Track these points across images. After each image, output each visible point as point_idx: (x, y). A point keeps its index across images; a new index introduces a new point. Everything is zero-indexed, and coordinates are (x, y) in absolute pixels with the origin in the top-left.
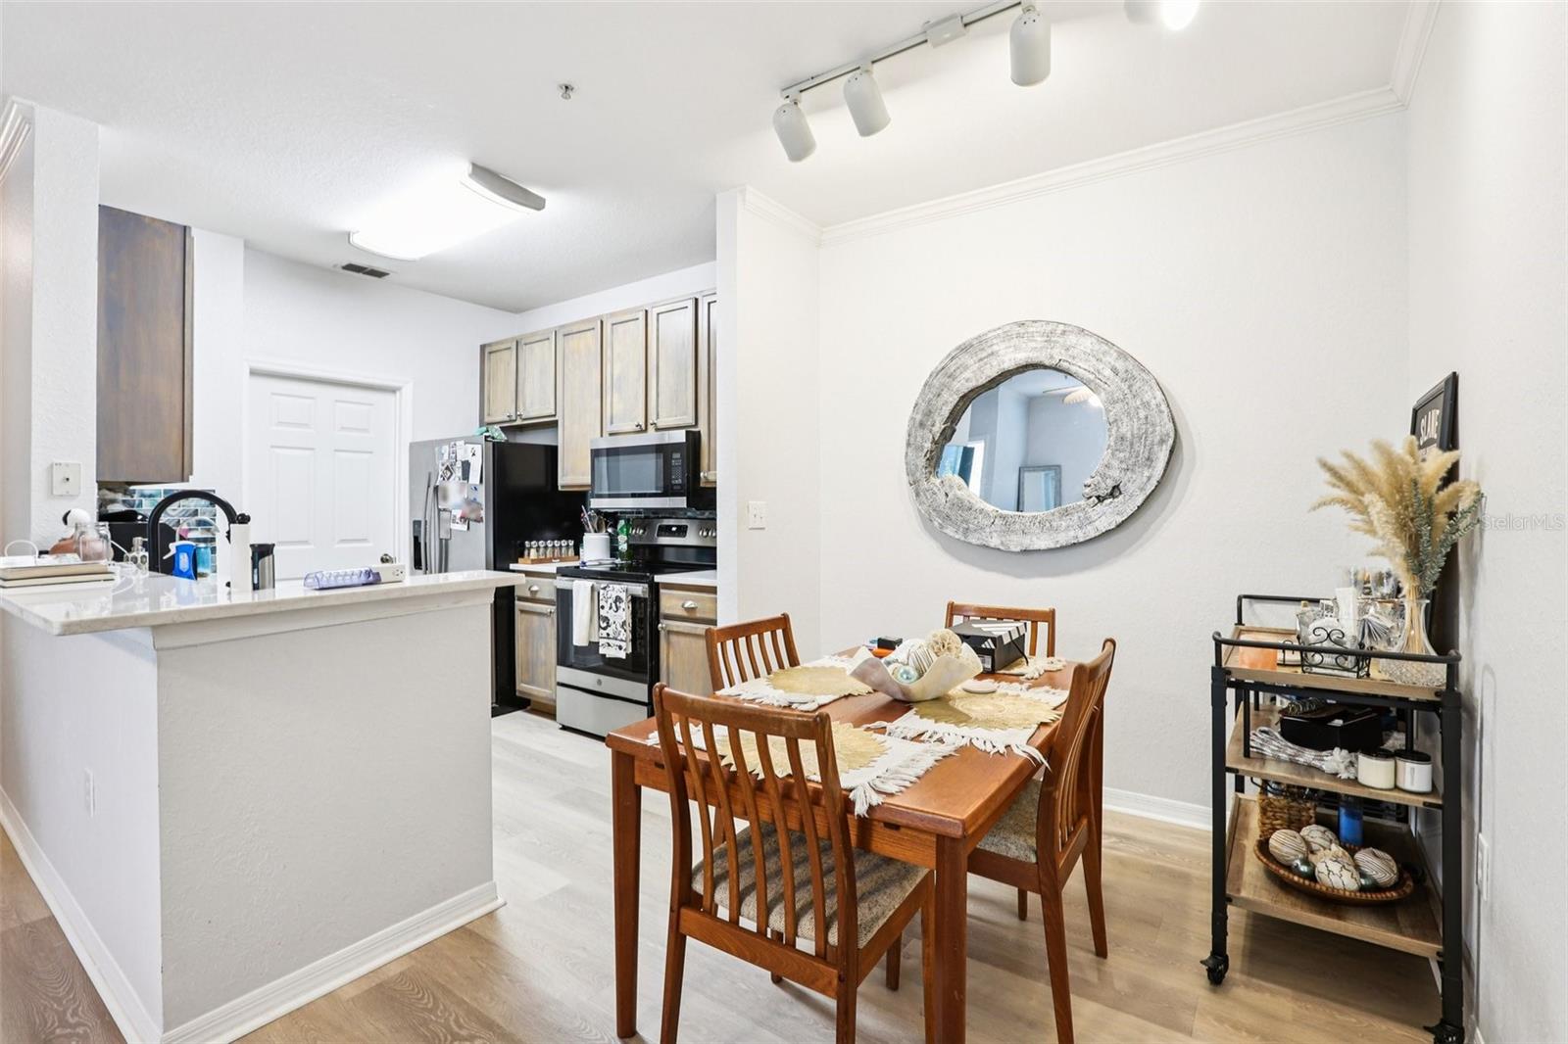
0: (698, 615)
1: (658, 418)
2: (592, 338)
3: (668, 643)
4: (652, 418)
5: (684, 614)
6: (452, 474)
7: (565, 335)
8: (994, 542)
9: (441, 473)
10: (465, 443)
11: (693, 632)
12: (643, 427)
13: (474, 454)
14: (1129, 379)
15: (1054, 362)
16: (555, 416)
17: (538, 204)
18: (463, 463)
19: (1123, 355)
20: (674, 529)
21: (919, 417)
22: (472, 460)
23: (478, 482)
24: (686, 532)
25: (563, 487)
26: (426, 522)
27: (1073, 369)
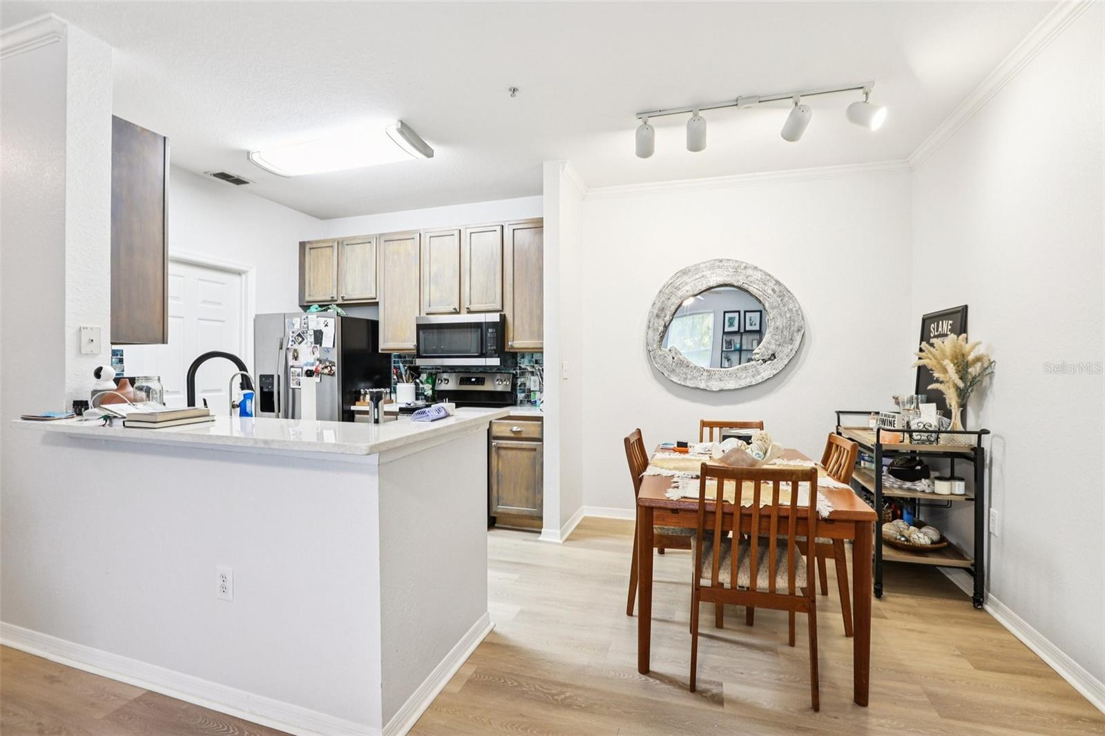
0: (523, 435)
1: (470, 304)
2: (411, 247)
3: (498, 455)
4: (466, 304)
5: (512, 435)
6: (303, 339)
7: (385, 241)
8: (702, 386)
9: (291, 339)
10: (317, 317)
11: (520, 447)
12: (458, 310)
13: (326, 325)
14: (782, 296)
15: (739, 284)
16: (375, 299)
17: (429, 153)
18: (315, 332)
19: (778, 283)
20: (473, 380)
21: (656, 311)
22: (324, 330)
23: (332, 346)
24: (484, 381)
25: (382, 350)
26: (279, 376)
27: (751, 289)
